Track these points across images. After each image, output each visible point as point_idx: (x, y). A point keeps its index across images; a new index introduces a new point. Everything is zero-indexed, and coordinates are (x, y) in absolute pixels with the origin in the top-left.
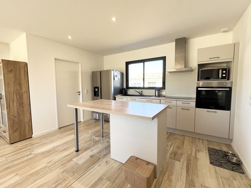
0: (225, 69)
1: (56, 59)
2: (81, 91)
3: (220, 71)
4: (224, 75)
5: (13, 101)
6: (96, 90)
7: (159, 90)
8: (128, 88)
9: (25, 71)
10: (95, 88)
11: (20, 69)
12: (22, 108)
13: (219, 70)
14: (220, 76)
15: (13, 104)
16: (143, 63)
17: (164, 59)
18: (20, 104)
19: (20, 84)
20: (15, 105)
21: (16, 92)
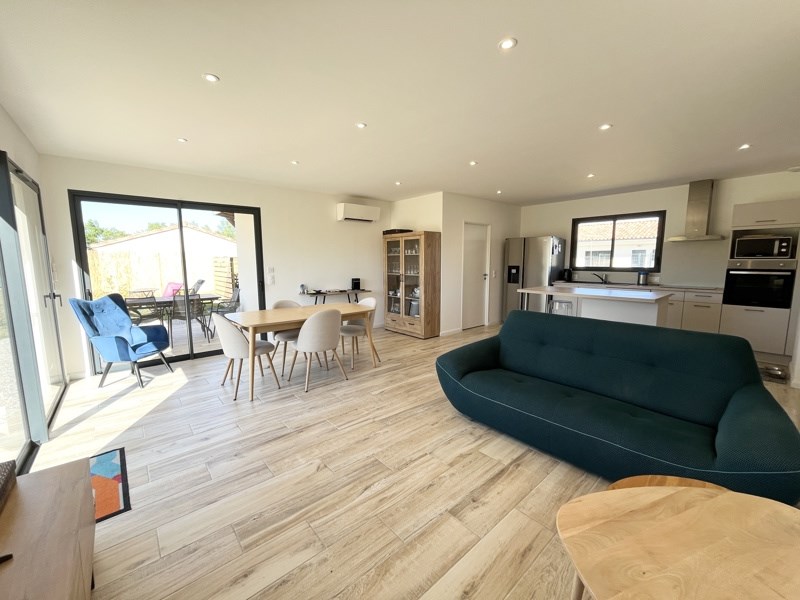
0: (787, 241)
1: (466, 223)
2: (488, 272)
3: (777, 243)
4: (783, 250)
6: (514, 271)
7: (647, 272)
8: (573, 268)
10: (510, 268)
11: (435, 241)
13: (774, 240)
14: (776, 251)
16: (612, 222)
17: (662, 215)
18: (433, 288)
21: (432, 272)
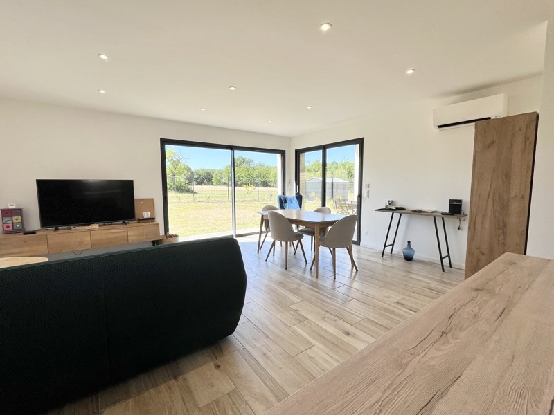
5: (484, 216)
9: (526, 139)
11: (513, 136)
12: (502, 237)
15: (482, 223)
18: (498, 225)
19: (506, 176)
20: (487, 226)
21: (494, 194)
